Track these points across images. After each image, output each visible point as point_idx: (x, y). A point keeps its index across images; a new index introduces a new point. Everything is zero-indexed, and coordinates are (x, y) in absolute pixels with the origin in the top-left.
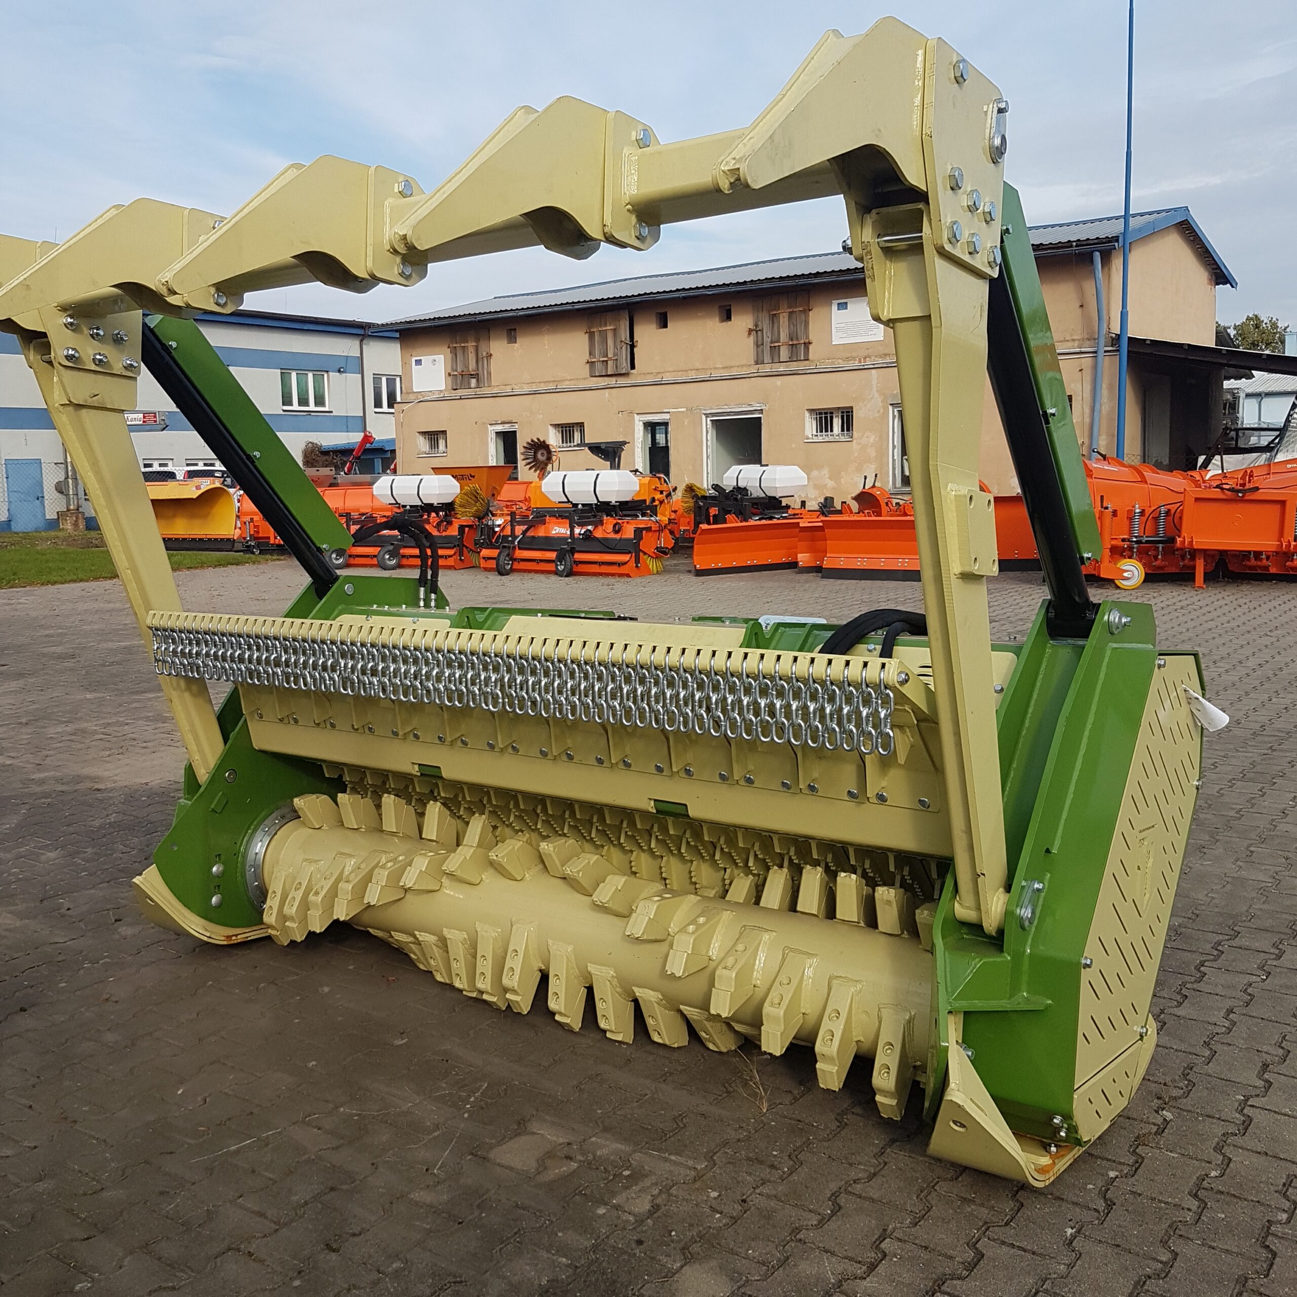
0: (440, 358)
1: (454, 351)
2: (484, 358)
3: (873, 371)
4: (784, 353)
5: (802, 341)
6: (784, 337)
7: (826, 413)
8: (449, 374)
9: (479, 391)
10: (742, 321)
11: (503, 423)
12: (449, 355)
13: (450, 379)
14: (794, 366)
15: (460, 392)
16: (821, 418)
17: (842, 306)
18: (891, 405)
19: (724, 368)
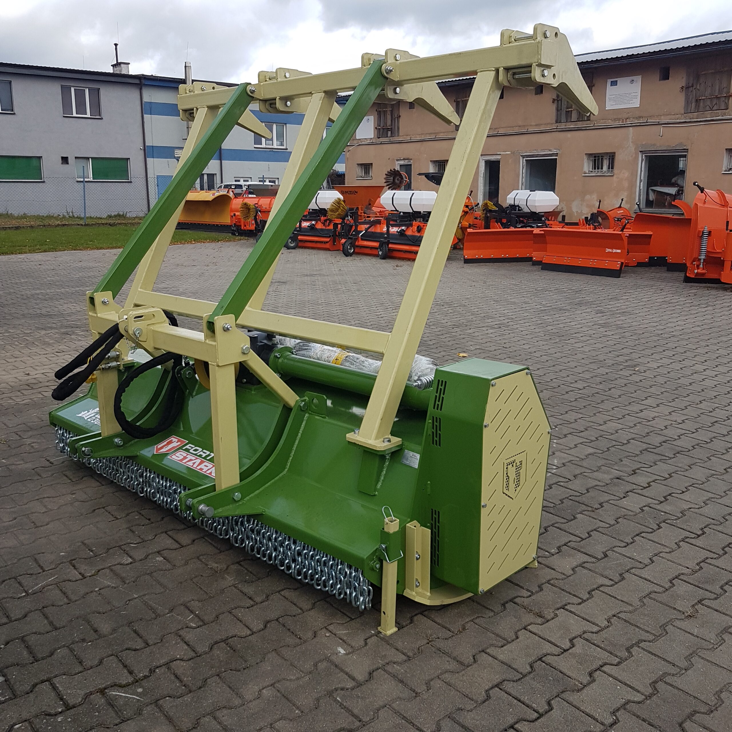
0: (372, 118)
1: (379, 114)
2: (396, 118)
3: (631, 128)
4: (574, 116)
7: (598, 157)
8: (376, 128)
9: (392, 139)
10: (549, 94)
11: (404, 159)
12: (377, 116)
13: (376, 131)
14: (580, 125)
15: (382, 140)
16: (595, 160)
17: (614, 83)
18: (640, 151)
19: (536, 125)
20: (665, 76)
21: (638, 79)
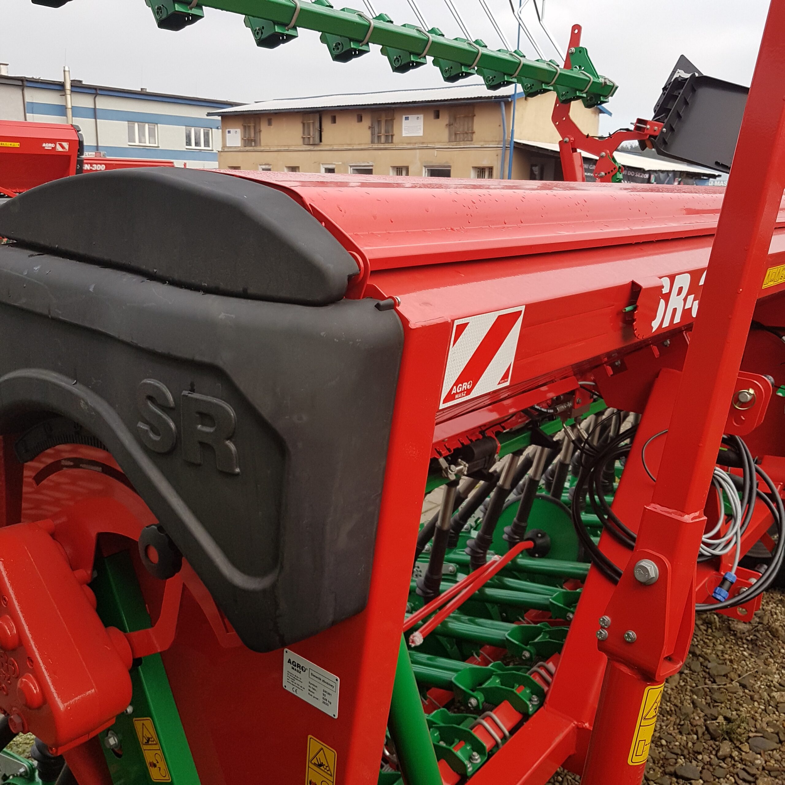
0: (239, 130)
1: (245, 127)
2: (258, 132)
3: (418, 151)
4: (383, 139)
5: (390, 134)
6: (383, 131)
7: (399, 168)
8: (243, 139)
9: (256, 148)
10: (367, 122)
11: (265, 164)
12: (243, 130)
13: (242, 140)
14: (387, 146)
15: (248, 148)
16: (397, 170)
17: (407, 119)
18: (424, 166)
19: (359, 144)
20: (437, 116)
21: (421, 116)
